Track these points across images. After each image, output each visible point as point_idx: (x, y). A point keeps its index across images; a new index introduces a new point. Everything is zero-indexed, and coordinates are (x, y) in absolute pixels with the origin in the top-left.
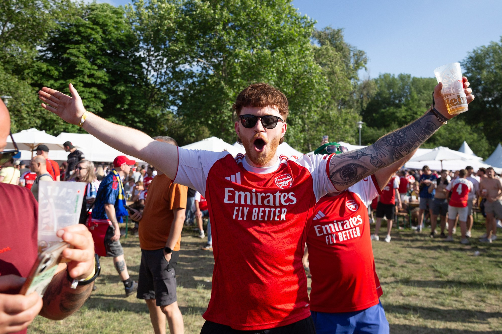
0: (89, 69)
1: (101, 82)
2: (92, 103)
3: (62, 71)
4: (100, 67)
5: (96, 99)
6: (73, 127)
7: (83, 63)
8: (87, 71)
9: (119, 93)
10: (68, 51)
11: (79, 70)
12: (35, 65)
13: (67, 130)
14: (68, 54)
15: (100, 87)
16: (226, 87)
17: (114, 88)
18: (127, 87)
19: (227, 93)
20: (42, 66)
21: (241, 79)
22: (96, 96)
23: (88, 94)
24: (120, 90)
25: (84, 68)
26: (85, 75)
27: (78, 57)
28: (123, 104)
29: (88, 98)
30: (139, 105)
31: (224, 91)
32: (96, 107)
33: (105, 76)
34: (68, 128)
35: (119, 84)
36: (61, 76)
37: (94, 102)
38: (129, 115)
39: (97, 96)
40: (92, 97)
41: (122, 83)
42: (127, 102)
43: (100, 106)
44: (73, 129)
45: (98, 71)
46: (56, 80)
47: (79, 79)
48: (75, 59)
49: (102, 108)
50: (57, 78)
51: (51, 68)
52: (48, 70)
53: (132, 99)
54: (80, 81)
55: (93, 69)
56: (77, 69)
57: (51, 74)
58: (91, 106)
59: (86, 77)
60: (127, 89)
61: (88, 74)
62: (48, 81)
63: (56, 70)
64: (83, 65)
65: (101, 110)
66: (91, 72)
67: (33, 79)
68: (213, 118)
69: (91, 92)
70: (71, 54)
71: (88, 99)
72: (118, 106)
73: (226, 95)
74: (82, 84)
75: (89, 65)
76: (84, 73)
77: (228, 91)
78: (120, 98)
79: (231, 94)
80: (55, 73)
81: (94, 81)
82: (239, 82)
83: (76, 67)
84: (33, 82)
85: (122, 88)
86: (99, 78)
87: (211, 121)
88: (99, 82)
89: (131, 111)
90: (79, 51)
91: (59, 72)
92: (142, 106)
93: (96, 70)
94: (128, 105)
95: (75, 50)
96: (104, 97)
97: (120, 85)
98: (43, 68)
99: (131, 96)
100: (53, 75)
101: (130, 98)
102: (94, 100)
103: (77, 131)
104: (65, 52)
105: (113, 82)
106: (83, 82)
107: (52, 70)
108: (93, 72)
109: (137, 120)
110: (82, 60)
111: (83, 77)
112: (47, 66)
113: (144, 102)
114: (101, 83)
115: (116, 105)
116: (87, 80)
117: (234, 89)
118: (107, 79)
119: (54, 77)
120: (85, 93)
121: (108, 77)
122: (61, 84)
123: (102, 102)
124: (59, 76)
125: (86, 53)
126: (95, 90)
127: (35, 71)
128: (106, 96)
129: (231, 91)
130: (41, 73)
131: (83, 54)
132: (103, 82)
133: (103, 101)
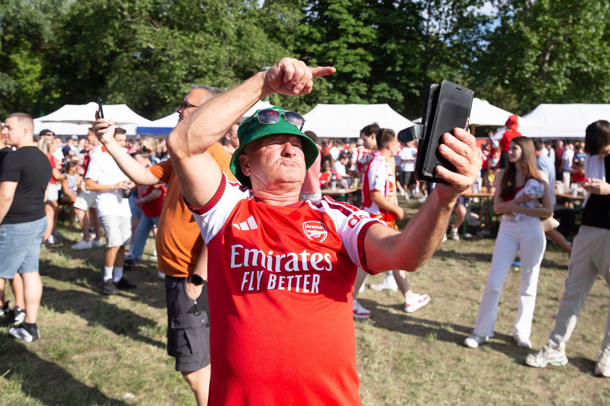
0: (353, 26)
1: (368, 40)
2: (357, 68)
3: (325, 32)
4: (367, 23)
5: (363, 62)
6: (340, 97)
7: (346, 20)
8: (351, 30)
9: (389, 52)
10: (330, 8)
11: (342, 29)
12: (297, 29)
13: (333, 102)
14: (330, 10)
15: (366, 47)
16: (526, 30)
17: (382, 47)
18: (398, 43)
19: (528, 39)
20: (304, 29)
21: (549, 17)
22: (363, 60)
23: (353, 57)
24: (390, 48)
25: (348, 26)
26: (348, 34)
27: (340, 13)
28: (394, 65)
29: (354, 61)
30: (414, 66)
31: (523, 35)
32: (362, 72)
33: (372, 32)
34: (334, 100)
35: (389, 41)
36: (325, 38)
37: (360, 66)
38: (403, 79)
39: (364, 58)
40: (357, 60)
41: (393, 39)
42: (400, 63)
43: (367, 70)
44: (341, 100)
45: (364, 28)
46: (319, 43)
47: (342, 39)
48: (337, 16)
49: (370, 72)
50: (320, 41)
51: (313, 30)
52: (311, 33)
53: (404, 58)
54: (344, 42)
55: (358, 26)
56: (340, 27)
57: (313, 38)
58: (357, 71)
59: (350, 36)
60: (399, 47)
61: (352, 32)
62: (310, 45)
63: (319, 31)
64: (346, 22)
65: (368, 75)
66: (354, 30)
67: (295, 45)
68: (509, 75)
69: (357, 54)
70: (333, 11)
71: (354, 63)
72: (389, 69)
73: (526, 41)
74: (346, 46)
75: (353, 21)
76: (347, 32)
77: (529, 36)
78: (390, 59)
79: (534, 40)
80: (318, 35)
81: (359, 40)
82: (546, 21)
83: (339, 25)
84: (296, 48)
85: (393, 46)
86: (365, 36)
87: (508, 79)
88: (365, 41)
89: (404, 74)
90: (342, 6)
91: (322, 33)
92: (418, 67)
93: (362, 27)
94: (400, 66)
95: (338, 4)
96: (371, 59)
97: (390, 43)
98: (305, 31)
99: (404, 55)
100: (315, 39)
101: (402, 58)
102: (359, 63)
103: (344, 102)
104: (327, 9)
105: (382, 40)
106: (346, 43)
107: (314, 32)
108: (358, 29)
109: (412, 85)
110: (345, 16)
111: (347, 37)
112: (309, 28)
113: (420, 62)
114: (367, 42)
115: (387, 67)
116: (352, 40)
117: (538, 33)
118: (374, 36)
119: (317, 40)
120: (350, 56)
121: (376, 34)
122: (325, 48)
123: (370, 66)
124: (322, 38)
125: (350, 6)
126: (361, 51)
127: (298, 35)
128: (374, 57)
129: (533, 36)
130: (303, 37)
131: (347, 9)
132: (370, 41)
133: (371, 64)
